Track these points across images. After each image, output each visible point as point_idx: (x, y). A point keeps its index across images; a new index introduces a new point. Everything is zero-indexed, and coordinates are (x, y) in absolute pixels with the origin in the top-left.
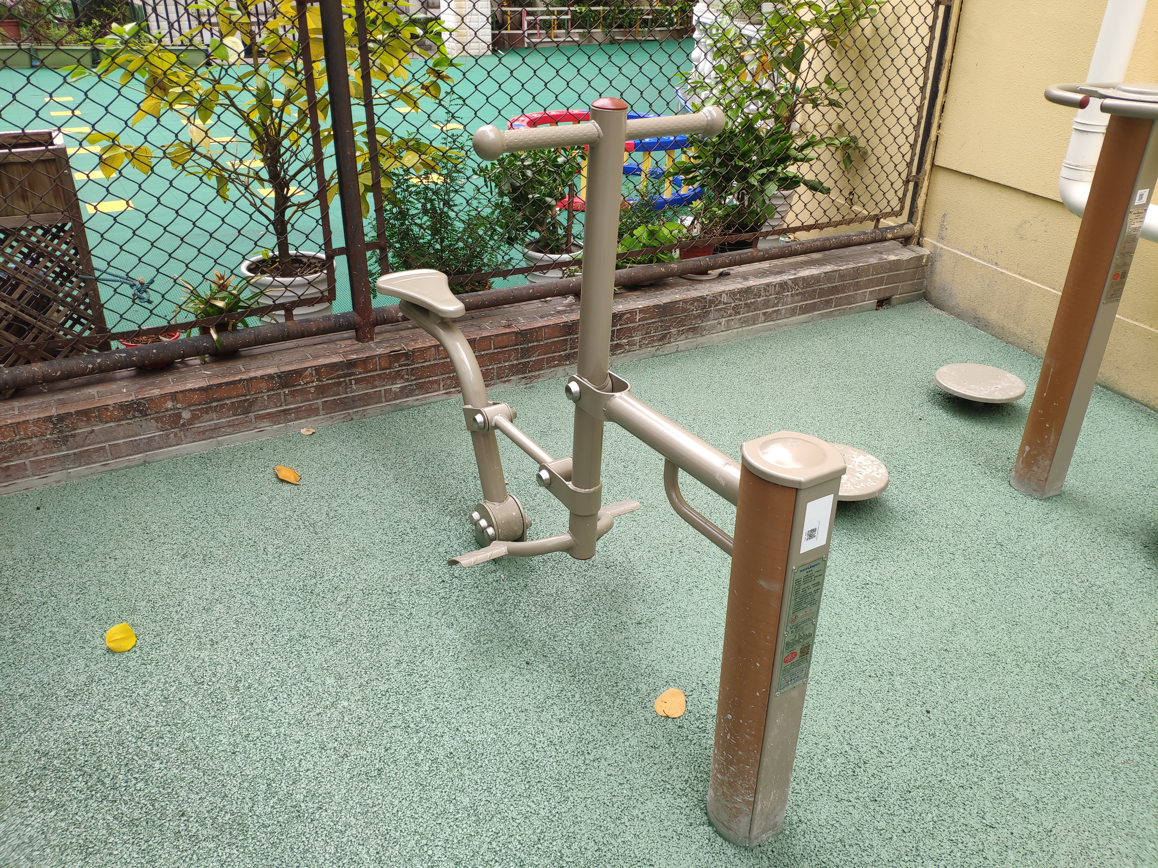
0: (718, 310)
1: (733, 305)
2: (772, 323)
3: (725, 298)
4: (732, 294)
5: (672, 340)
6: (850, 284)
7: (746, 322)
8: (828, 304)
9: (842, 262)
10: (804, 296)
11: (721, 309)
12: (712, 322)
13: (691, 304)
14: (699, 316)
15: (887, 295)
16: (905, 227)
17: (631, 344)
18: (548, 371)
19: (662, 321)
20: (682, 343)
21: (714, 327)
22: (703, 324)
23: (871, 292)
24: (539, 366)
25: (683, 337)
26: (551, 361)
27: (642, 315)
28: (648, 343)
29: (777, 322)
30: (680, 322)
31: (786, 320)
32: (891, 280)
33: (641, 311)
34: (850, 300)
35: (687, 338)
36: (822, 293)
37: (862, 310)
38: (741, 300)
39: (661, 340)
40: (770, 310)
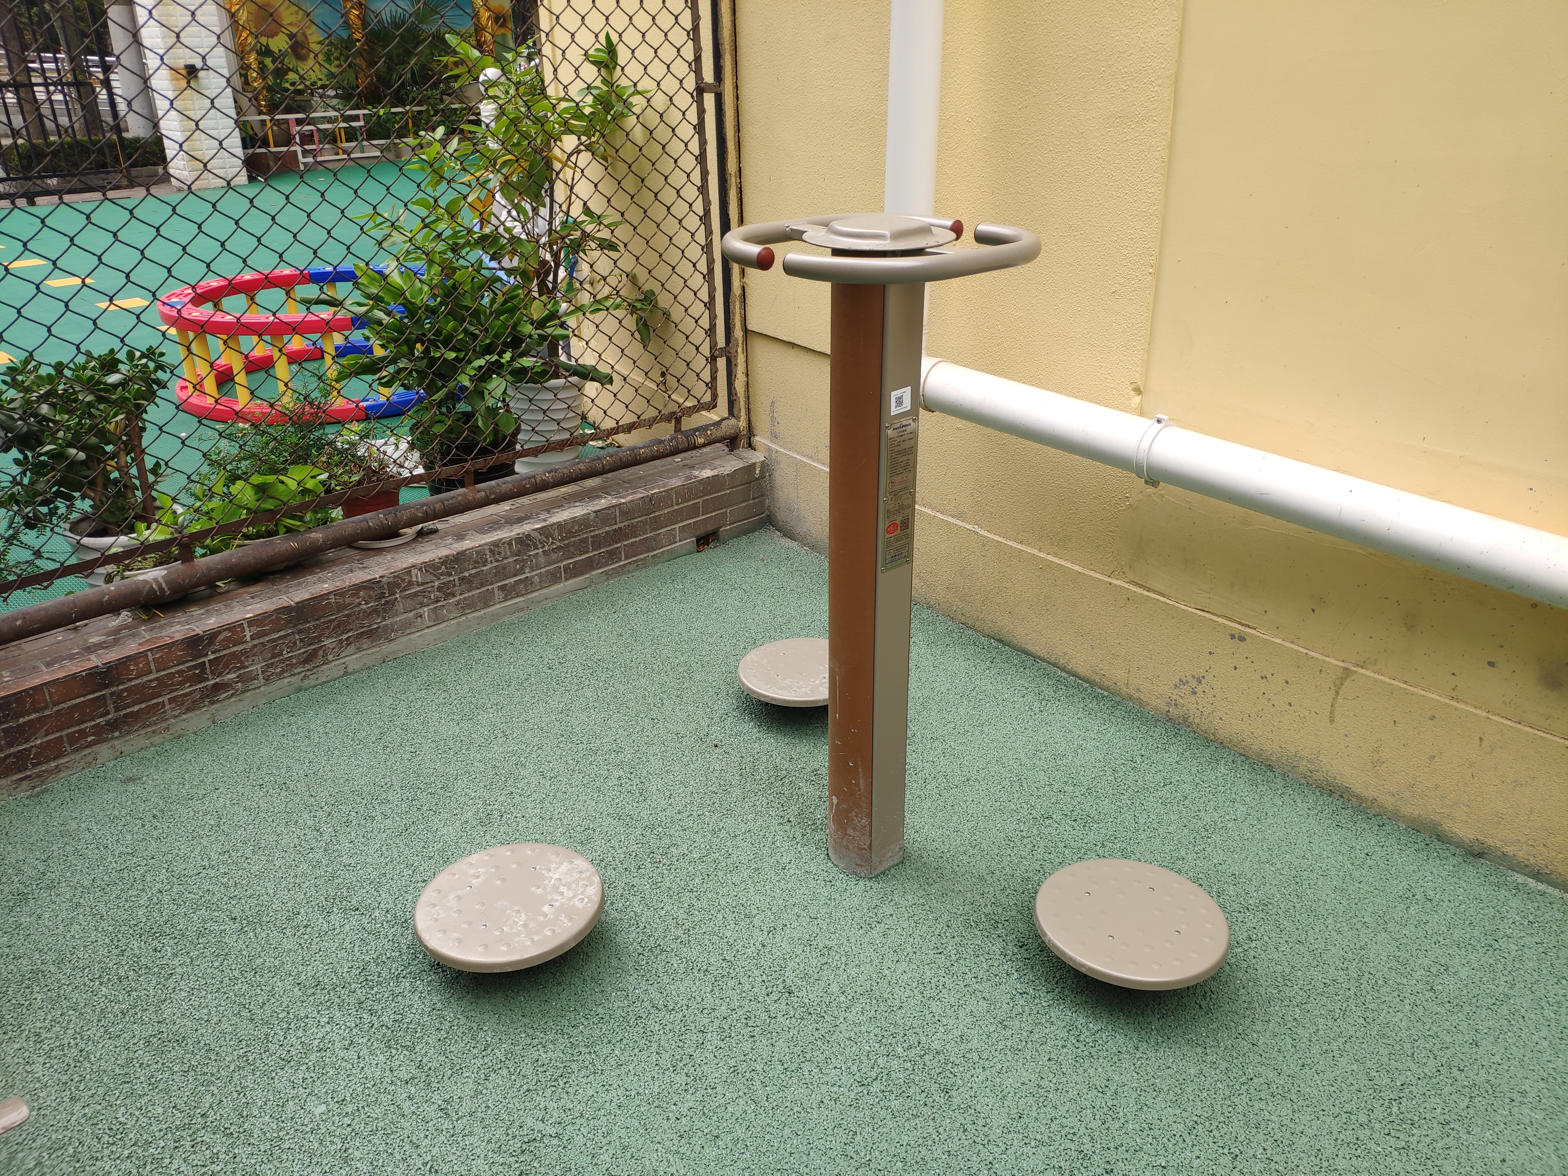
0: (410, 596)
1: (437, 584)
2: (522, 599)
3: (417, 576)
4: (430, 567)
5: (330, 658)
6: (645, 523)
7: (469, 606)
8: (613, 556)
9: (626, 489)
10: (567, 551)
11: (415, 594)
12: (405, 616)
13: (353, 595)
14: (375, 611)
15: (710, 528)
16: (724, 423)
17: (244, 679)
18: (78, 756)
19: (300, 632)
20: (352, 659)
21: (409, 624)
22: (388, 622)
23: (682, 529)
24: (54, 751)
25: (352, 649)
26: (77, 740)
27: (255, 630)
28: (282, 672)
29: (529, 596)
30: (338, 626)
31: (545, 591)
32: (708, 507)
33: (251, 622)
34: (649, 545)
35: (359, 650)
36: (598, 542)
37: (674, 556)
38: (450, 575)
39: (307, 661)
40: (512, 580)
